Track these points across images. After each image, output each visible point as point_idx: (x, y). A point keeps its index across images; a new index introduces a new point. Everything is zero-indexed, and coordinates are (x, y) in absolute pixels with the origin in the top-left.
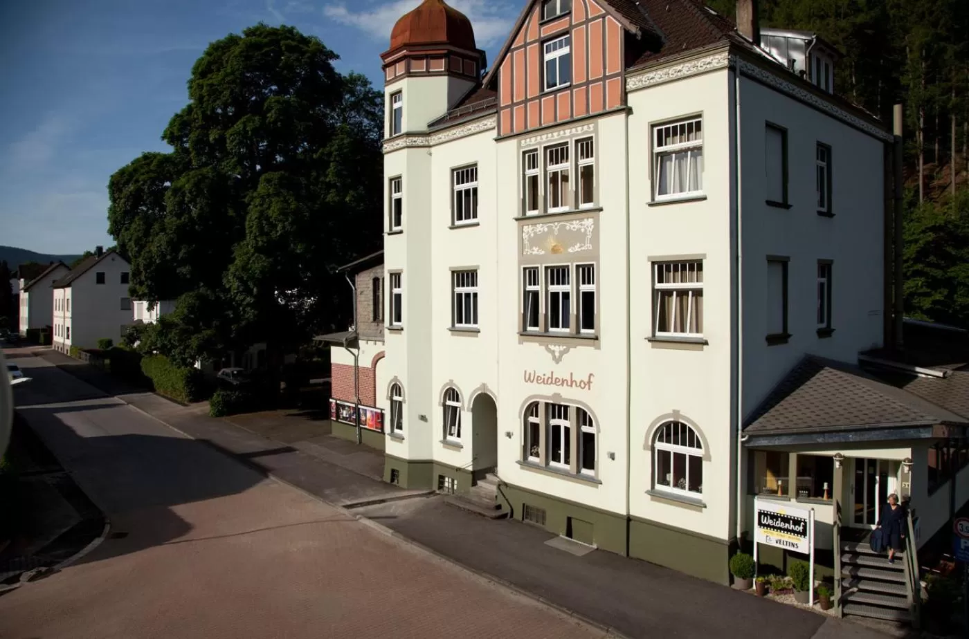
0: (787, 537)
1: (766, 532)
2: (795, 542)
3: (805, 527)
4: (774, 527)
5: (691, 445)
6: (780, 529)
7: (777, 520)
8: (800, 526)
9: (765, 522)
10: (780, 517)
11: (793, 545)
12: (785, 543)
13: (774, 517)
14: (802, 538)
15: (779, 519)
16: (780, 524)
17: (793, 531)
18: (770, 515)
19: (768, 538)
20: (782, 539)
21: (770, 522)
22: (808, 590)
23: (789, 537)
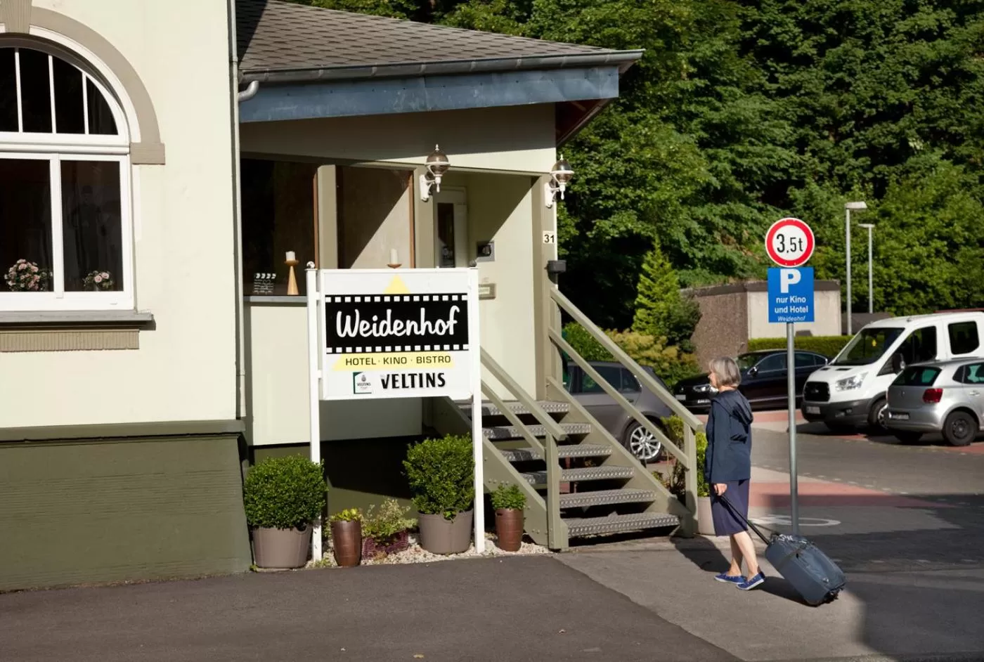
0: (412, 361)
1: (352, 362)
2: (433, 368)
3: (462, 318)
4: (373, 342)
5: (70, 124)
6: (391, 341)
7: (383, 317)
8: (446, 319)
9: (346, 330)
10: (392, 304)
11: (431, 380)
12: (408, 382)
13: (371, 308)
14: (456, 355)
15: (389, 312)
16: (391, 327)
17: (429, 340)
18: (362, 306)
19: (358, 378)
20: (399, 369)
21: (362, 327)
22: (472, 506)
23: (419, 360)
